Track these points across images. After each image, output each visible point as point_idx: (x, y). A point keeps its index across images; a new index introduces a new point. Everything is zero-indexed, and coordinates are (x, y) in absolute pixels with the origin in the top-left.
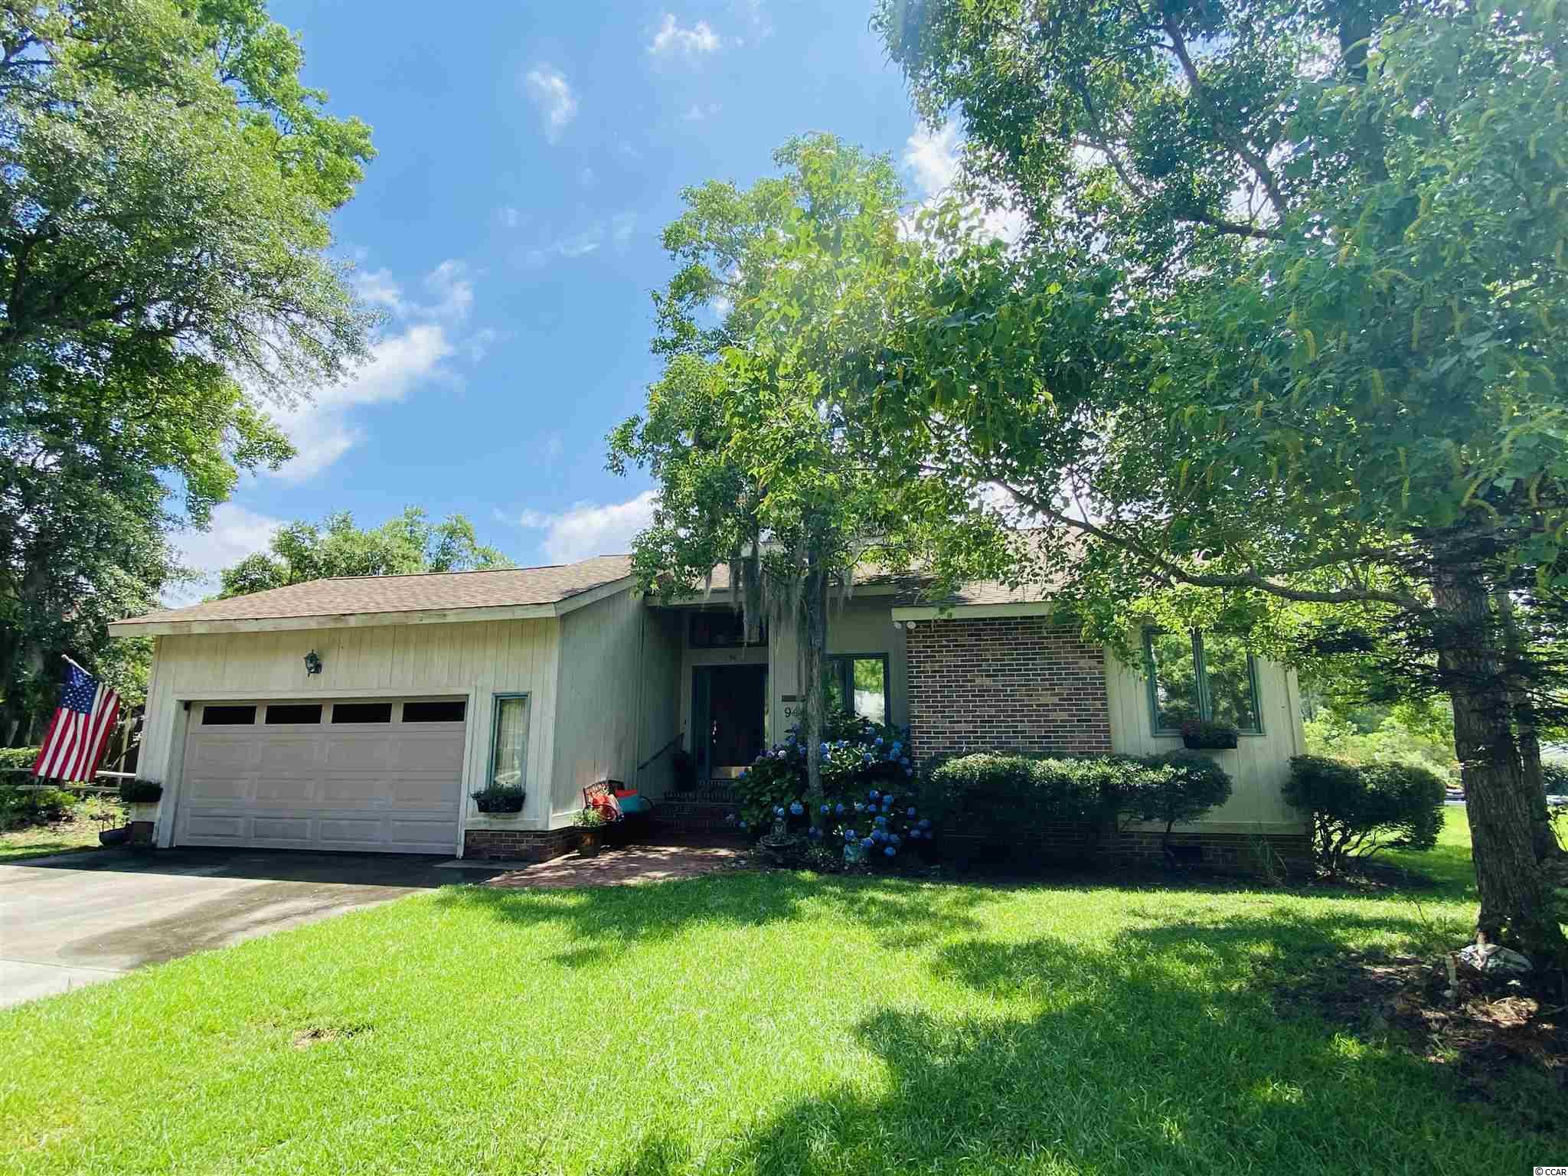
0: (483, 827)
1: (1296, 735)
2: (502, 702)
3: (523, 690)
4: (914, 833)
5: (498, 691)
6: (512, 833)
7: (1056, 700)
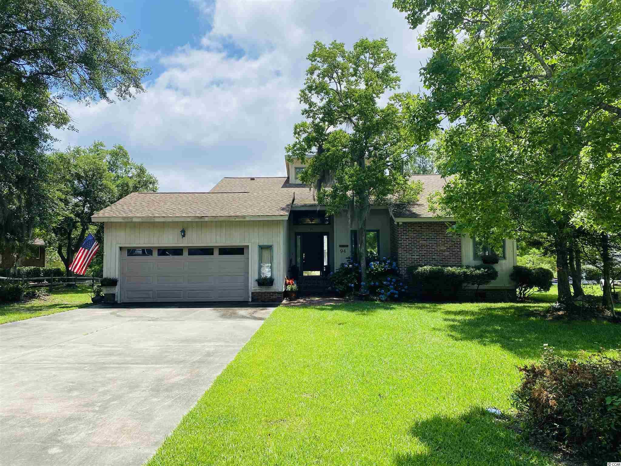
0: (258, 291)
1: (515, 260)
2: (262, 248)
3: (270, 244)
4: (403, 290)
5: (261, 244)
6: (269, 293)
7: (445, 248)
